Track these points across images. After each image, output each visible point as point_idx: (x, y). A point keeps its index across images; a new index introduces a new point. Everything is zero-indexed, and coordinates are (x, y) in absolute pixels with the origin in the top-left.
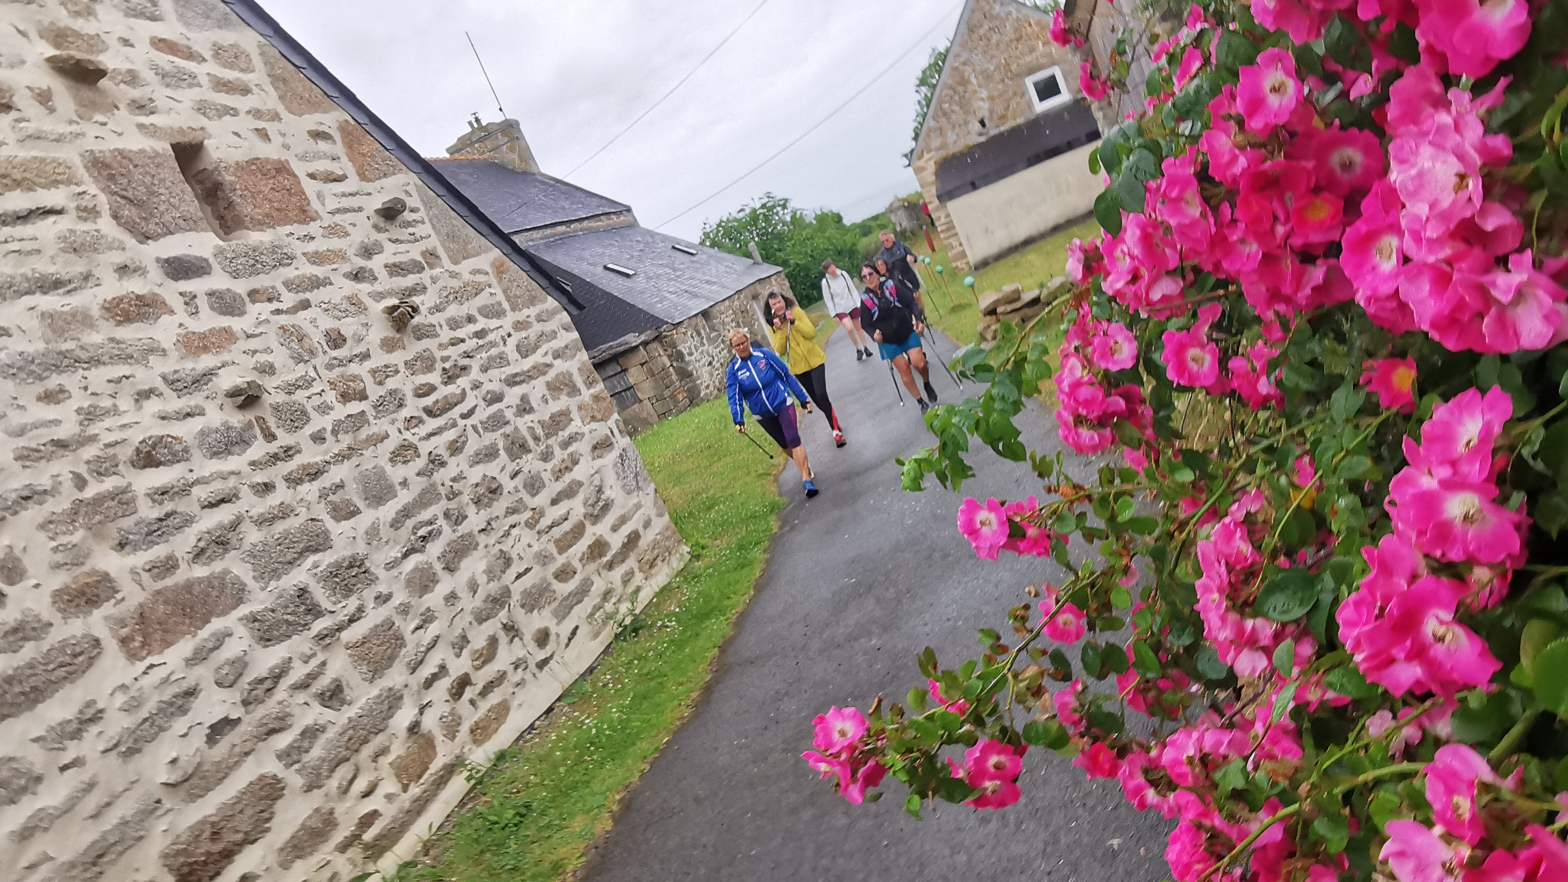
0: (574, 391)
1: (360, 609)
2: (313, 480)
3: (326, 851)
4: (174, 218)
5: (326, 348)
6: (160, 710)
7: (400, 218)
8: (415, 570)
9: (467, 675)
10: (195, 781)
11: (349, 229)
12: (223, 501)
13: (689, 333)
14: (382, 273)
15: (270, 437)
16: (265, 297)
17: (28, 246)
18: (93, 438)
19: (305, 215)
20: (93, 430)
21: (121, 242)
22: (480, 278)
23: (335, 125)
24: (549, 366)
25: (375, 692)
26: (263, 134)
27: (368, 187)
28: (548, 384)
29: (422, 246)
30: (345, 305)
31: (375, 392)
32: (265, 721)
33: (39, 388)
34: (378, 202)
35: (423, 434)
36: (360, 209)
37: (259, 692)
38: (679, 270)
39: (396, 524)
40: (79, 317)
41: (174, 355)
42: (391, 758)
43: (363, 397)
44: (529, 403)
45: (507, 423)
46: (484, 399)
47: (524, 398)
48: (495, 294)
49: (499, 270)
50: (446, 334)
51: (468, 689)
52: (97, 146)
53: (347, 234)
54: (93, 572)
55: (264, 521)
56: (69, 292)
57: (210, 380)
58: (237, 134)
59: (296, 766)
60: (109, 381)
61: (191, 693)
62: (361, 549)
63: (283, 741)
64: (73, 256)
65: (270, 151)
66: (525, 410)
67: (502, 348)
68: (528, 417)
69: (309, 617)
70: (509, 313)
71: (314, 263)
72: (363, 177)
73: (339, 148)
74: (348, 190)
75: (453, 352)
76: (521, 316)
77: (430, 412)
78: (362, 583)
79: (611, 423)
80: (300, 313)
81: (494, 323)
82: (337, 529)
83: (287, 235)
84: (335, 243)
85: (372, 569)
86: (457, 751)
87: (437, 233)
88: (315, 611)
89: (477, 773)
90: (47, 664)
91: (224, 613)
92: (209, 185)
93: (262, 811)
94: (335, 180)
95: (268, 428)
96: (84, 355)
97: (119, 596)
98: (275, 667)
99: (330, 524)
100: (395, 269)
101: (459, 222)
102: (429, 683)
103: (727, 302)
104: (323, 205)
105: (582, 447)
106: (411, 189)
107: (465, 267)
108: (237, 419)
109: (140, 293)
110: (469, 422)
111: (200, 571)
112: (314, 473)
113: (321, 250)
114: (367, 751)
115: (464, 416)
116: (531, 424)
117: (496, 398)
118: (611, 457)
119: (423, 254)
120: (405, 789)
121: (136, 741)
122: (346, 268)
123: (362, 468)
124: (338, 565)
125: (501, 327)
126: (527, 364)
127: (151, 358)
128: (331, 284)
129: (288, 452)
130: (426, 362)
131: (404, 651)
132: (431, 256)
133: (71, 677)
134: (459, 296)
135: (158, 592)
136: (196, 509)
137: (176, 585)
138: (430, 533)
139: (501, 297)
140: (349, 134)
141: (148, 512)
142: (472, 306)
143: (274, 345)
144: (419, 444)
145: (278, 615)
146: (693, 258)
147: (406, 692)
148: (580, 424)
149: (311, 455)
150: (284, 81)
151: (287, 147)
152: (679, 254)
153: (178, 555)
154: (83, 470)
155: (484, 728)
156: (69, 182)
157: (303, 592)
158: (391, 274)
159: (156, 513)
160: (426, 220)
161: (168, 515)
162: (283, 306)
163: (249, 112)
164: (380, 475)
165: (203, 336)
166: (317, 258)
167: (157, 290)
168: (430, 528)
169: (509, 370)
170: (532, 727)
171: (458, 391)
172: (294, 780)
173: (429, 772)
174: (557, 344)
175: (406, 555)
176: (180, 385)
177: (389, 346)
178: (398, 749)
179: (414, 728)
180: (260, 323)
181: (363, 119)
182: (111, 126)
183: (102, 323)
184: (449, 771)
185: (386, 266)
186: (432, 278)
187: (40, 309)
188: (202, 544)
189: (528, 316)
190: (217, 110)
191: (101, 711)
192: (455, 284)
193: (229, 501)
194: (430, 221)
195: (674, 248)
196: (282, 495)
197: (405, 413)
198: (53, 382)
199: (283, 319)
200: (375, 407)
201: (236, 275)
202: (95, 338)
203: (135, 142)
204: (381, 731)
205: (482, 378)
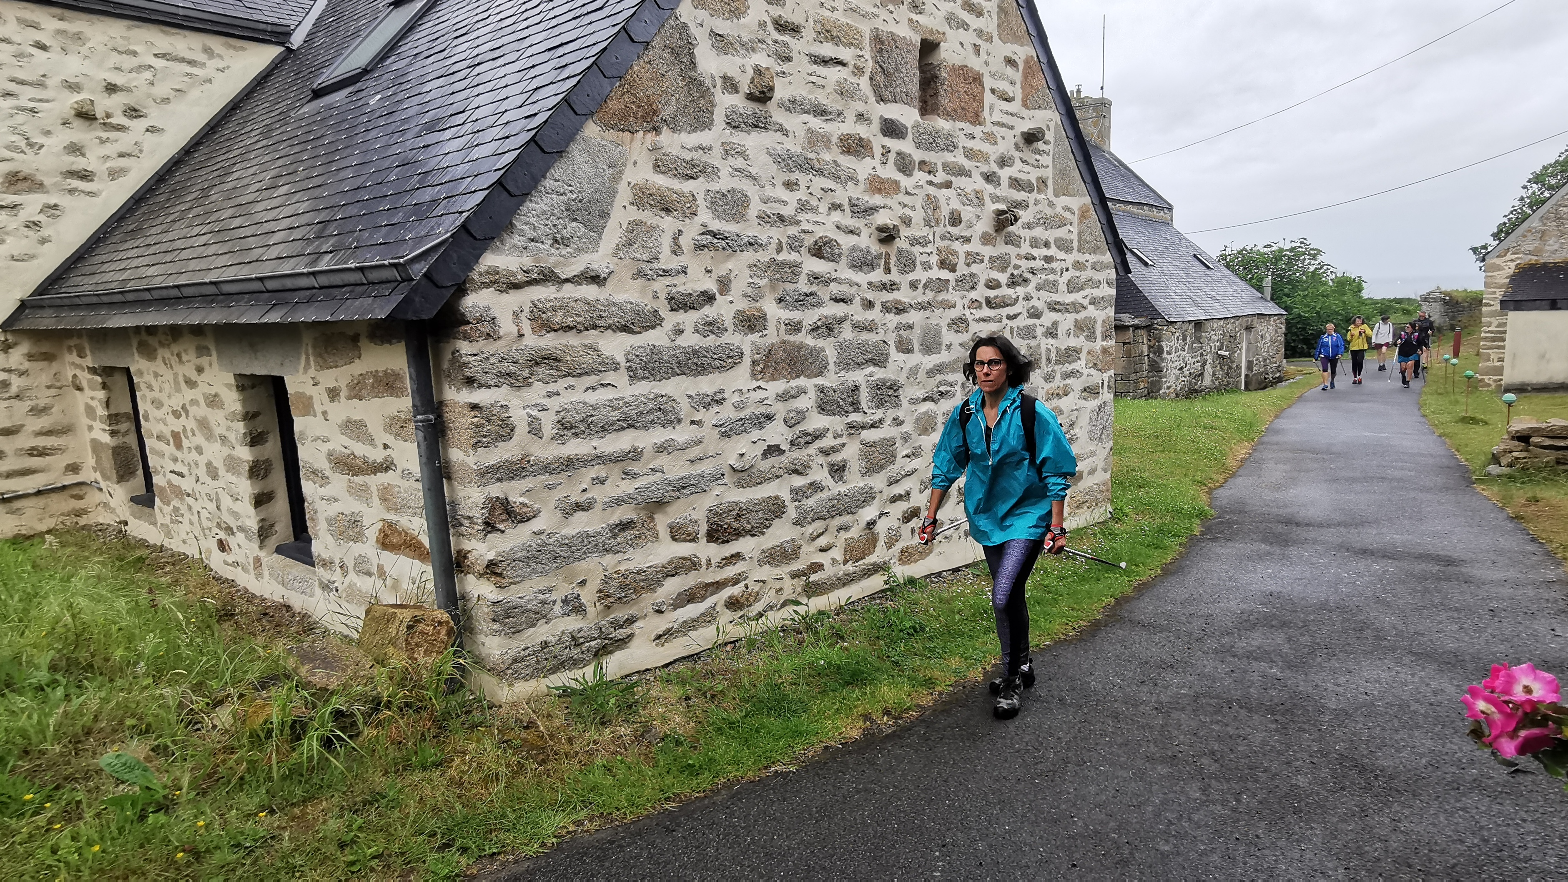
0: (1092, 337)
1: (881, 421)
2: (898, 314)
3: (784, 570)
4: (901, 91)
5: (947, 223)
6: (751, 418)
7: (1035, 145)
8: (926, 413)
9: (919, 508)
10: (745, 475)
11: (999, 140)
12: (842, 300)
13: (1177, 334)
14: (1005, 182)
15: (888, 270)
16: (927, 169)
17: (820, 81)
18: (798, 223)
19: (977, 119)
20: (802, 217)
21: (867, 97)
22: (1067, 215)
23: (1023, 57)
24: (1085, 308)
25: (861, 484)
26: (977, 49)
27: (1025, 113)
28: (1076, 321)
29: (1039, 172)
30: (972, 196)
31: (962, 270)
32: (796, 462)
33: (786, 177)
34: (1025, 126)
35: (977, 317)
36: (1012, 128)
37: (802, 441)
38: (1193, 277)
39: (930, 373)
40: (825, 139)
41: (862, 186)
42: (848, 535)
43: (953, 270)
44: (1056, 329)
45: (1035, 337)
46: (1028, 311)
47: (1055, 324)
48: (1071, 232)
49: (1083, 215)
50: (1025, 249)
51: (915, 519)
52: (882, 26)
53: (996, 143)
54: (759, 310)
55: (859, 327)
56: (827, 120)
57: (873, 214)
58: (961, 44)
59: (797, 503)
60: (822, 189)
61: (769, 418)
62: (902, 380)
63: (799, 481)
64: (839, 97)
65: (975, 64)
66: (1051, 333)
67: (1057, 277)
68: (1051, 341)
69: (851, 408)
70: (1075, 252)
71: (967, 157)
72: (1025, 105)
73: (1018, 76)
74: (1010, 111)
75: (1025, 264)
76: (1082, 258)
77: (989, 303)
78: (891, 404)
79: (1106, 376)
80: (944, 190)
81: (1061, 255)
82: (895, 355)
83: (960, 130)
84: (986, 147)
85: (901, 397)
86: (887, 559)
87: (1054, 167)
88: (856, 406)
89: (894, 582)
90: (715, 354)
91: (809, 377)
92: (929, 75)
93: (766, 519)
94: (1006, 100)
95: (889, 263)
96: (817, 166)
97: (765, 332)
98: (818, 430)
99: (892, 350)
100: (1016, 183)
101: (1072, 164)
102: (895, 499)
103: (1222, 322)
104: (991, 115)
105: (1076, 384)
106: (1052, 125)
107: (1063, 201)
108: (876, 248)
109: (863, 137)
110: (1011, 323)
111: (810, 341)
112: (900, 309)
113: (975, 148)
114: (838, 521)
115: (1011, 318)
116: (1050, 347)
117: (1035, 314)
118: (1094, 403)
119: (1038, 179)
120: (845, 562)
121: (731, 430)
122: (985, 169)
123: (929, 321)
124: (884, 382)
125: (1064, 260)
126: (1069, 298)
127: (849, 183)
128: (970, 177)
129: (892, 287)
130: (1001, 263)
131: (892, 466)
132: (1043, 181)
133: (720, 369)
134: (1048, 222)
135: (784, 342)
136: (826, 298)
137: (795, 342)
138: (948, 392)
139: (1075, 237)
140: (1030, 67)
141: (803, 286)
142: (1051, 235)
143: (918, 206)
144: (971, 323)
145: (836, 396)
146: (1208, 272)
147: (878, 496)
148: (1083, 365)
149: (904, 295)
150: (1006, 14)
151: (987, 64)
152: (1197, 263)
153: (804, 323)
154: (784, 241)
155: (910, 554)
156: (857, 46)
157: (856, 388)
158: (1010, 186)
159: (806, 289)
160: (1051, 154)
161: (811, 294)
162: (936, 180)
163: (975, 30)
164: (938, 333)
165: (882, 181)
166: (970, 154)
167: (872, 139)
168: (949, 388)
169: (1056, 297)
170: (939, 574)
171: (1014, 296)
172: (792, 512)
173: (864, 561)
174: (1097, 293)
175: (924, 400)
176: (856, 209)
177: (986, 239)
178: (854, 533)
179: (871, 524)
180: (917, 186)
181: (1043, 59)
182: (894, 15)
183: (834, 148)
184: (876, 569)
185: (1010, 178)
186: (1036, 200)
187: (810, 125)
188: (819, 323)
189: (1087, 261)
190: (958, 23)
191: (724, 399)
192: (1049, 212)
193: (845, 302)
194: (1054, 155)
195: (1195, 256)
196: (875, 314)
197: (973, 295)
198: (796, 175)
199: (932, 190)
200: (957, 281)
201: (918, 146)
202: (827, 157)
203: (903, 31)
204: (852, 513)
205: (1035, 294)
